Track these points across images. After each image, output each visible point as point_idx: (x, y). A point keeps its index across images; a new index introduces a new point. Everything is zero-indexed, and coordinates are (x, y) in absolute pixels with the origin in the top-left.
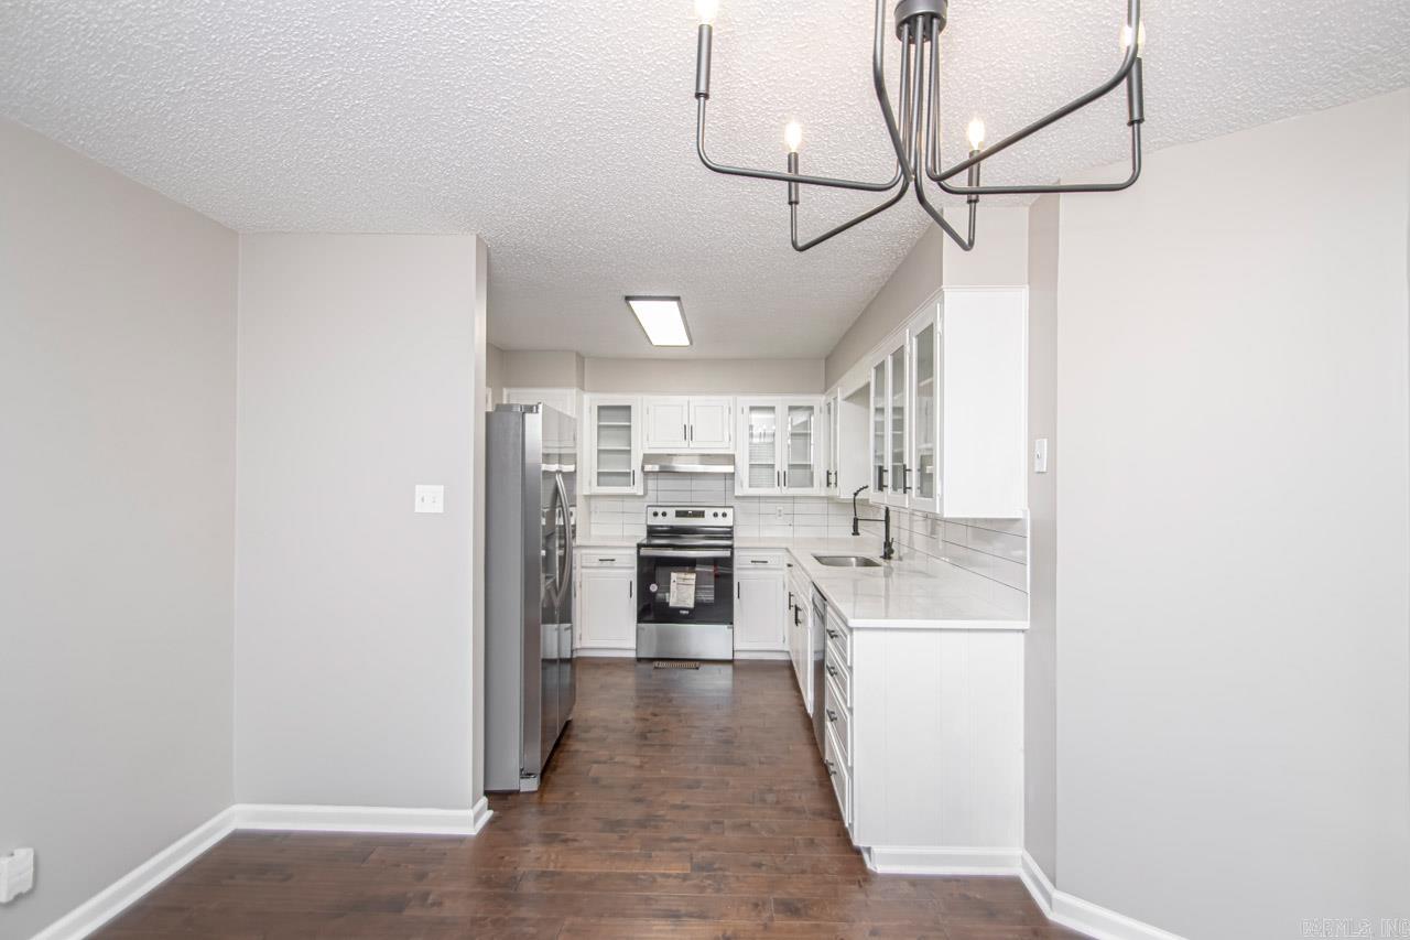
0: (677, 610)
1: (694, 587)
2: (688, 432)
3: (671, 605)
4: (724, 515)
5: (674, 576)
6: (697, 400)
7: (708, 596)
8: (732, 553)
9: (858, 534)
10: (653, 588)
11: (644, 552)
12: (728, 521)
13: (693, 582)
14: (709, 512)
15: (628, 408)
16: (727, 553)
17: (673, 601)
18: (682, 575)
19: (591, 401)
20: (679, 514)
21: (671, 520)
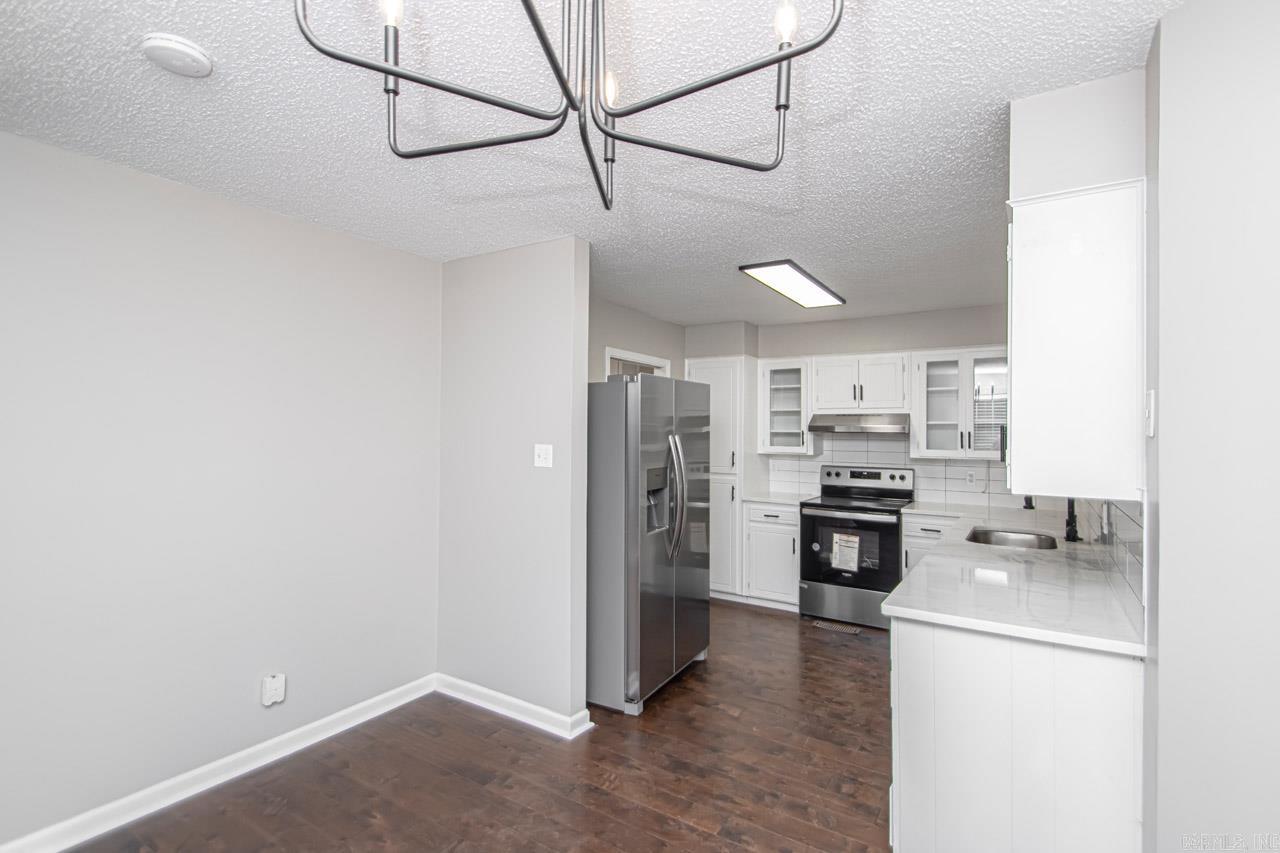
0: (839, 572)
1: (856, 551)
2: (858, 393)
3: (834, 565)
4: (902, 478)
5: (836, 537)
6: (867, 359)
7: (872, 562)
8: (899, 519)
9: (1032, 508)
10: (816, 547)
11: (807, 511)
12: (907, 485)
13: (857, 545)
14: (885, 475)
15: (797, 371)
16: (892, 519)
17: (836, 563)
18: (845, 537)
19: (764, 366)
20: (854, 475)
21: (846, 481)
